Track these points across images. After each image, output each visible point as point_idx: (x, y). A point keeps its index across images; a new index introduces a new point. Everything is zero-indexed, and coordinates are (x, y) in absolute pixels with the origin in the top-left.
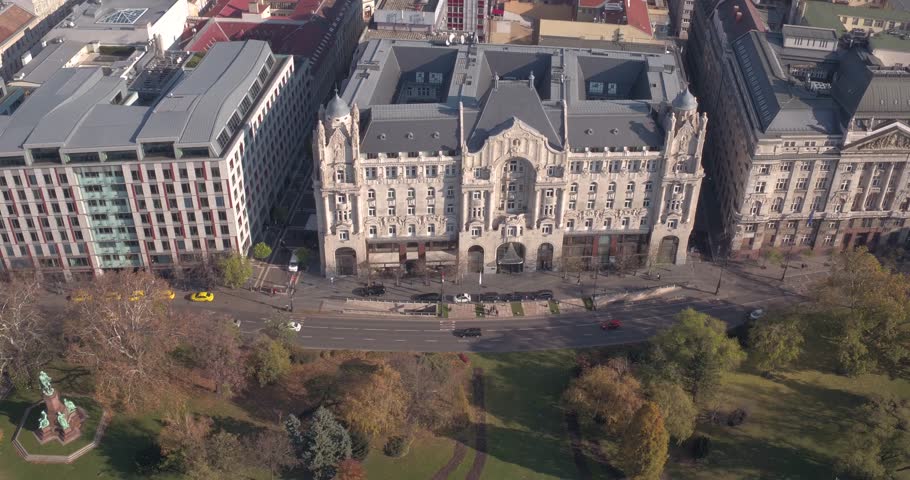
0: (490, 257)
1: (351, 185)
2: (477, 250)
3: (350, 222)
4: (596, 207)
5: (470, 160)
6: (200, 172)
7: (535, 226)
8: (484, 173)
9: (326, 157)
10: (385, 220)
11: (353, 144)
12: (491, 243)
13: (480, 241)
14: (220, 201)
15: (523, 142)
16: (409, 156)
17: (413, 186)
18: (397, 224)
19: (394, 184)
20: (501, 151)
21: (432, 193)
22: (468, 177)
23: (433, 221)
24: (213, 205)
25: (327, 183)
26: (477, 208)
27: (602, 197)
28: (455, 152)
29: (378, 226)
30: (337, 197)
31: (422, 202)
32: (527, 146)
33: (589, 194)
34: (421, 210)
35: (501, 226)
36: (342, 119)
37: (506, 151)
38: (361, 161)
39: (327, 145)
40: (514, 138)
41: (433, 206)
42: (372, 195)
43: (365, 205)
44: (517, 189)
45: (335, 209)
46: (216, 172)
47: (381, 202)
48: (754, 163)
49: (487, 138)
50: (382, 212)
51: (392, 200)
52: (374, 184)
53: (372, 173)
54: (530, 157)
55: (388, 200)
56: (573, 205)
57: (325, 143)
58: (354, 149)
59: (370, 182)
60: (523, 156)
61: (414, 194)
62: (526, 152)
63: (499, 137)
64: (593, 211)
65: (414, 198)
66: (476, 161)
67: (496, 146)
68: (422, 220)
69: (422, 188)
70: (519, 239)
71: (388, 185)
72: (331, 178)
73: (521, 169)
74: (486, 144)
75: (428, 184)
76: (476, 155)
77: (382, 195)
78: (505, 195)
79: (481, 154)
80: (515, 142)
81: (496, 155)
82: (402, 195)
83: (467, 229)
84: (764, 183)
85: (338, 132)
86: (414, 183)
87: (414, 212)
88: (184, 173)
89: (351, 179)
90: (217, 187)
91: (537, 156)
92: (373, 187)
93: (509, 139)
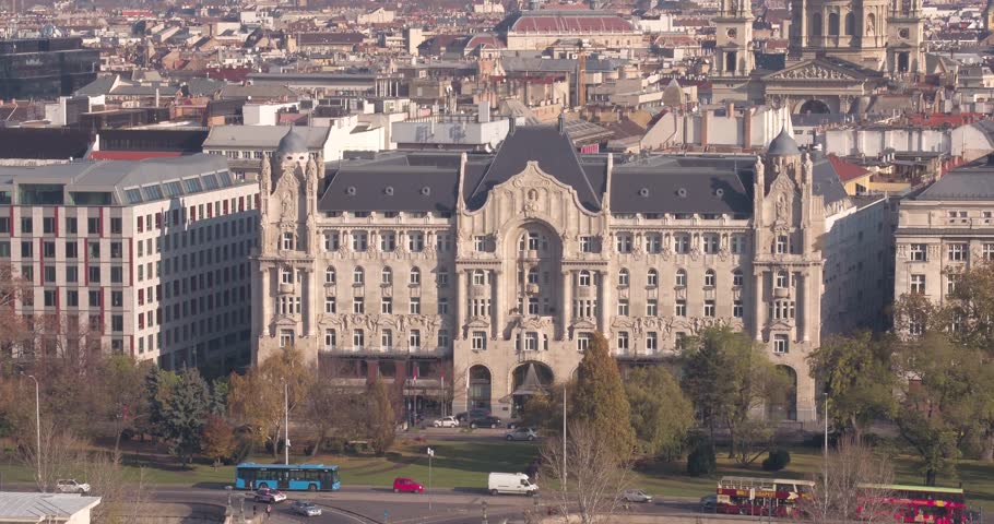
0: (502, 387)
1: (302, 255)
2: (481, 374)
3: (298, 317)
4: (659, 312)
5: (469, 222)
6: (95, 225)
7: (567, 335)
8: (488, 243)
9: (270, 209)
10: (349, 319)
11: (308, 190)
12: (501, 363)
13: (486, 358)
14: (116, 274)
15: (542, 194)
16: (386, 216)
17: (389, 263)
18: (365, 328)
19: (363, 259)
20: (512, 209)
21: (416, 279)
22: (466, 248)
23: (418, 326)
24: (106, 279)
25: (269, 250)
26: (479, 299)
27: (667, 296)
28: (448, 212)
29: (338, 329)
30: (281, 272)
31: (402, 293)
32: (548, 201)
33: (648, 288)
34: (401, 307)
35: (515, 332)
36: (296, 157)
37: (519, 208)
38: (317, 219)
39: (272, 193)
40: (529, 187)
41: (418, 299)
42: (332, 278)
43: (320, 293)
44: (541, 278)
45: (277, 293)
46: (117, 225)
47: (344, 291)
48: (898, 240)
49: (491, 188)
50: (345, 306)
51: (359, 286)
52: (335, 258)
53: (334, 243)
54: (553, 219)
55: (354, 287)
56: (625, 306)
57: (269, 188)
58: (308, 197)
59: (330, 254)
60: (543, 217)
61: (390, 278)
62: (548, 210)
63: (508, 185)
64: (656, 320)
65: (391, 285)
66: (478, 225)
67: (505, 201)
68: (402, 321)
69: (403, 270)
70: (542, 357)
71: (354, 260)
72: (275, 244)
73: (545, 245)
74: (490, 198)
75: (411, 261)
76: (477, 215)
77: (346, 276)
78: (523, 288)
79: (484, 213)
80: (530, 194)
81: (504, 215)
82: (374, 278)
83: (465, 335)
85: (289, 175)
86: (392, 257)
87: (390, 311)
88: (72, 225)
89: (303, 245)
90: (116, 249)
91: (563, 218)
92: (334, 263)
93: (523, 190)
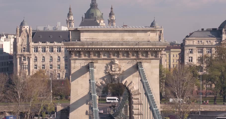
1: (28, 53)
3: (27, 70)
9: (19, 41)
16: (50, 43)
17: (52, 55)
19: (44, 54)
21: (59, 60)
23: (60, 72)
30: (22, 58)
31: (55, 63)
34: (55, 67)
36: (26, 27)
38: (32, 44)
39: (20, 37)
41: (59, 65)
42: (36, 60)
43: (33, 64)
45: (21, 64)
47: (39, 63)
48: (185, 48)
50: (40, 67)
52: (37, 54)
53: (36, 50)
55: (42, 62)
57: (19, 35)
59: (35, 53)
61: (52, 59)
65: (52, 61)
68: (55, 71)
69: (55, 57)
71: (42, 55)
72: (21, 51)
75: (58, 55)
77: (40, 59)
82: (47, 60)
84: (192, 58)
85: (24, 32)
86: (52, 54)
87: (52, 68)
89: (28, 51)
92: (37, 56)
